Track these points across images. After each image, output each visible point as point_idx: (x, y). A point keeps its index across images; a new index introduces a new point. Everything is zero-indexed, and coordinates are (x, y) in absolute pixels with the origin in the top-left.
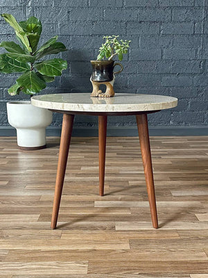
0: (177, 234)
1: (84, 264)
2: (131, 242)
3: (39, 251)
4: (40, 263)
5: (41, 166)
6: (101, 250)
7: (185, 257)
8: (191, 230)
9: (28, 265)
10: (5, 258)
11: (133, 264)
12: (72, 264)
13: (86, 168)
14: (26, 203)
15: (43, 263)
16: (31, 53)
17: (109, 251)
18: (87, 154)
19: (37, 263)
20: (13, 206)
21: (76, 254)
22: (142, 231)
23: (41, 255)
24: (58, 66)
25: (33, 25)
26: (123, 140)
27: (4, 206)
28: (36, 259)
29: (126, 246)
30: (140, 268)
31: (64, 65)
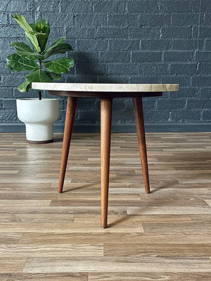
0: (189, 219)
1: (100, 246)
2: (144, 225)
3: (52, 234)
4: (54, 245)
5: (50, 157)
6: (115, 234)
7: (201, 240)
8: (203, 214)
9: (42, 247)
10: (19, 240)
11: (149, 247)
12: (88, 247)
13: (93, 159)
14: (37, 189)
15: (57, 245)
16: (40, 53)
17: (124, 234)
18: (92, 148)
19: (51, 245)
20: (24, 192)
21: (91, 237)
22: (153, 215)
23: (56, 237)
24: (66, 64)
25: (42, 26)
26: (125, 135)
27: (15, 192)
28: (51, 242)
29: (141, 230)
30: (157, 251)
31: (72, 63)
